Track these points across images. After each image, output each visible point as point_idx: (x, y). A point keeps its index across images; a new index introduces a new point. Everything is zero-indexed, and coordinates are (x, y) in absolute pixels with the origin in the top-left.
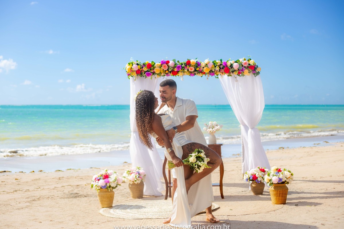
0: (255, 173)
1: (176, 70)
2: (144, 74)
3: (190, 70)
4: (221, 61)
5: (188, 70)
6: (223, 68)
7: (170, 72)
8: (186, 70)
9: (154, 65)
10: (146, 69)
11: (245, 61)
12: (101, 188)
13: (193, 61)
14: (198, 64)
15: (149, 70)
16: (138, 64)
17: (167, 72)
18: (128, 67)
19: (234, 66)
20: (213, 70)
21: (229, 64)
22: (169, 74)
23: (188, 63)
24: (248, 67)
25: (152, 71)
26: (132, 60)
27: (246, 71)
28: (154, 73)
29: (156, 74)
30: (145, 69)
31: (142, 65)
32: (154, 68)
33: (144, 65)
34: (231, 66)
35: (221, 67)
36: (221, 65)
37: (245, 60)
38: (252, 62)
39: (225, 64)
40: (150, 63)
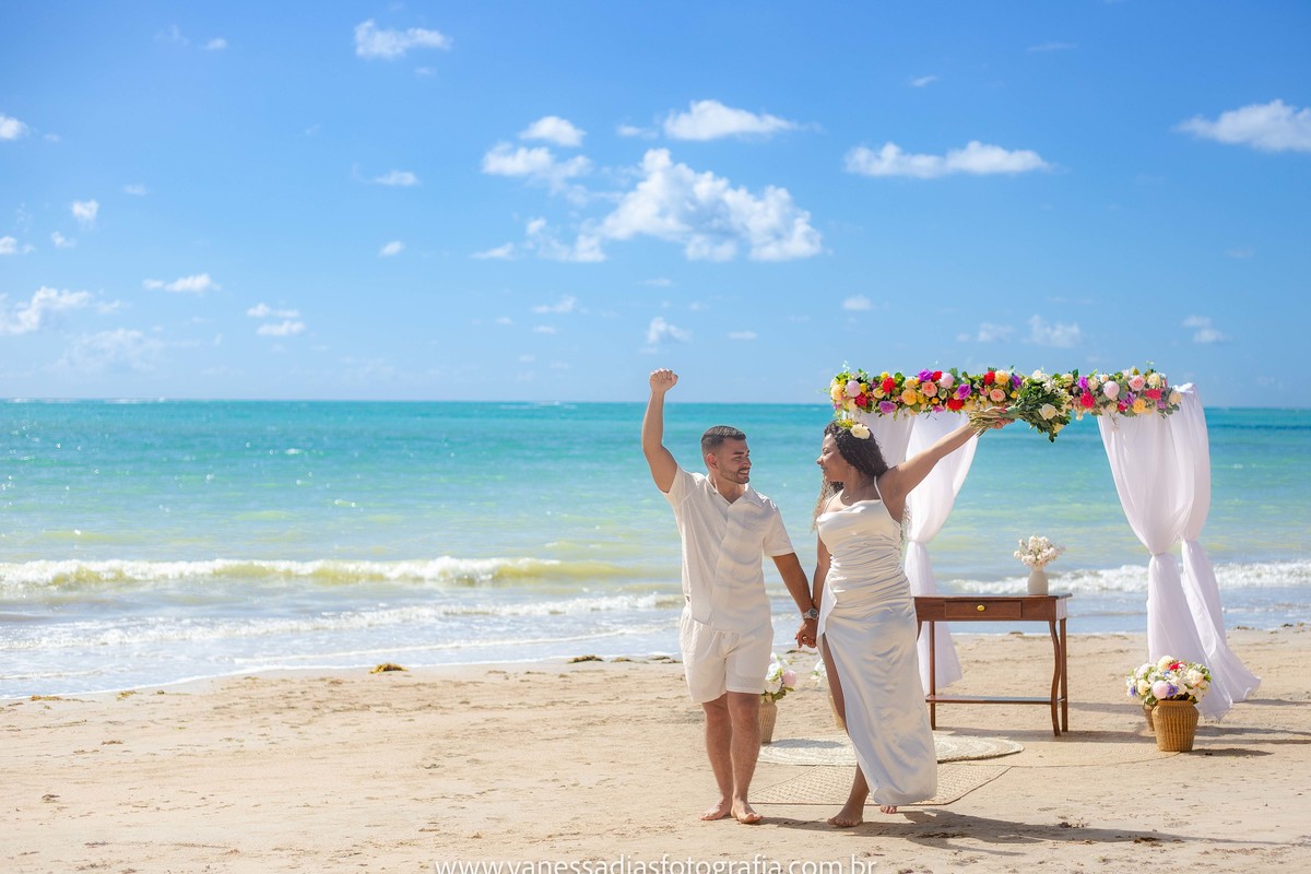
1: (956, 396)
2: (877, 405)
3: (993, 398)
4: (1076, 374)
5: (988, 398)
6: (1078, 395)
7: (944, 402)
8: (983, 398)
9: (901, 383)
10: (880, 392)
11: (1136, 377)
13: (1002, 374)
15: (888, 396)
16: (860, 381)
17: (935, 401)
18: (835, 387)
19: (1106, 390)
21: (1093, 384)
22: (941, 406)
23: (989, 380)
24: (1143, 394)
25: (896, 399)
26: (846, 368)
27: (1139, 405)
28: (901, 404)
29: (907, 406)
30: (878, 393)
31: (871, 382)
32: (901, 391)
33: (876, 382)
34: (1100, 388)
35: (1075, 390)
36: (1073, 385)
37: (1136, 373)
38: (1153, 380)
39: (1085, 382)
40: (893, 377)
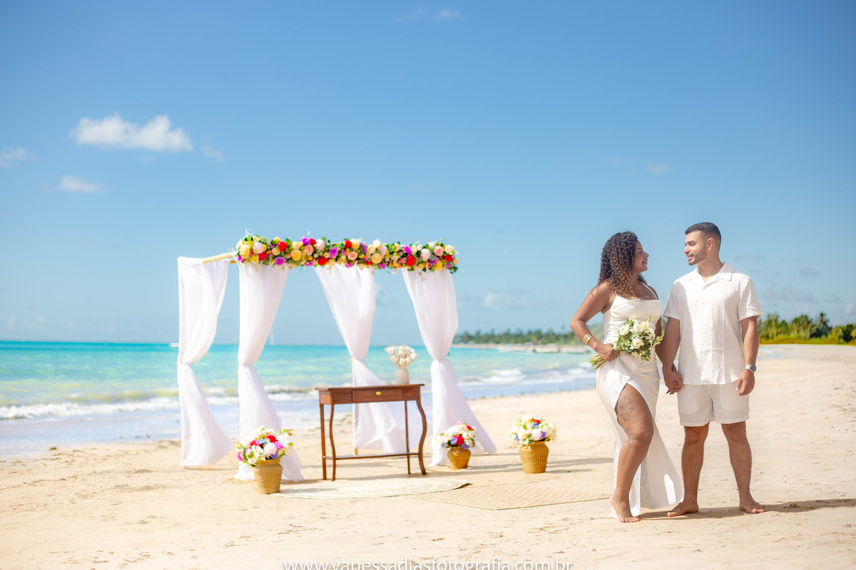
0: (461, 433)
1: (327, 255)
2: (273, 260)
3: (349, 258)
5: (347, 258)
6: (403, 257)
7: (316, 259)
8: (343, 257)
9: (290, 245)
10: (276, 251)
12: (267, 459)
13: (355, 242)
14: (363, 249)
15: (283, 253)
16: (262, 242)
17: (311, 259)
18: (243, 246)
19: (422, 255)
20: (387, 260)
21: (414, 250)
22: (314, 262)
24: (444, 257)
25: (288, 257)
28: (289, 260)
29: (294, 261)
31: (269, 243)
32: (291, 251)
33: (273, 244)
34: (418, 253)
35: (402, 254)
36: (401, 251)
37: (437, 245)
38: (449, 249)
39: (408, 249)
40: (284, 241)
